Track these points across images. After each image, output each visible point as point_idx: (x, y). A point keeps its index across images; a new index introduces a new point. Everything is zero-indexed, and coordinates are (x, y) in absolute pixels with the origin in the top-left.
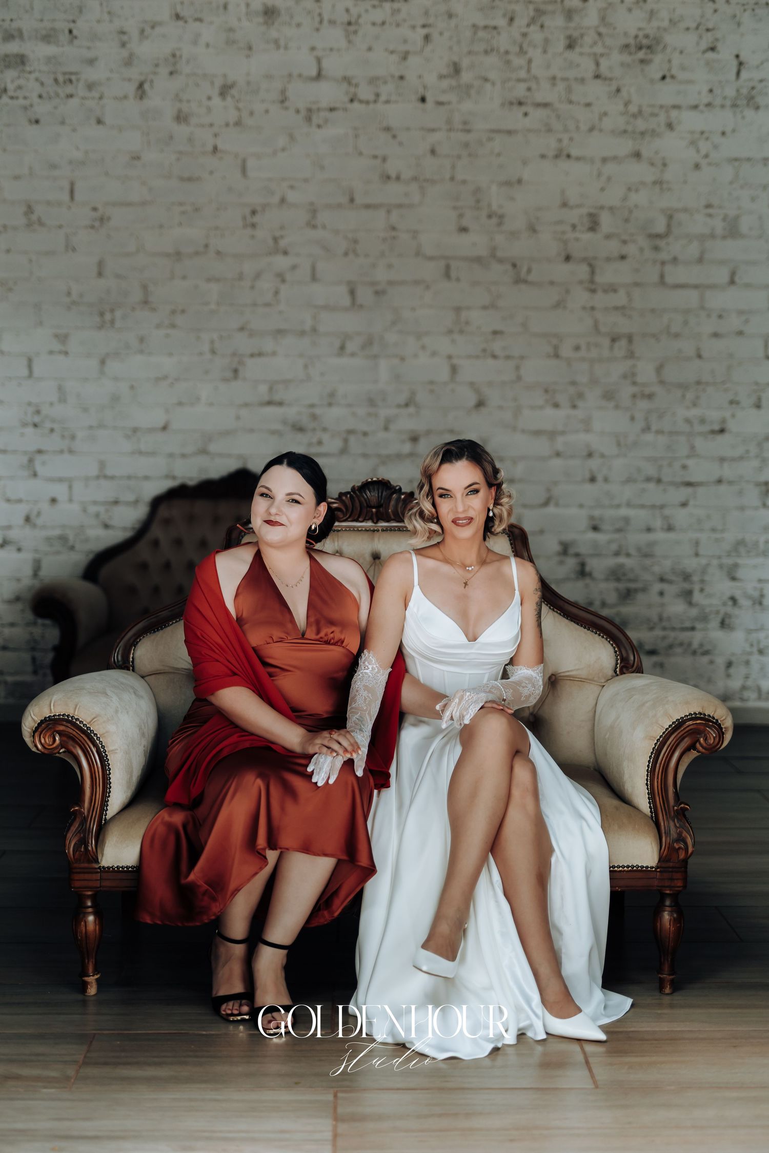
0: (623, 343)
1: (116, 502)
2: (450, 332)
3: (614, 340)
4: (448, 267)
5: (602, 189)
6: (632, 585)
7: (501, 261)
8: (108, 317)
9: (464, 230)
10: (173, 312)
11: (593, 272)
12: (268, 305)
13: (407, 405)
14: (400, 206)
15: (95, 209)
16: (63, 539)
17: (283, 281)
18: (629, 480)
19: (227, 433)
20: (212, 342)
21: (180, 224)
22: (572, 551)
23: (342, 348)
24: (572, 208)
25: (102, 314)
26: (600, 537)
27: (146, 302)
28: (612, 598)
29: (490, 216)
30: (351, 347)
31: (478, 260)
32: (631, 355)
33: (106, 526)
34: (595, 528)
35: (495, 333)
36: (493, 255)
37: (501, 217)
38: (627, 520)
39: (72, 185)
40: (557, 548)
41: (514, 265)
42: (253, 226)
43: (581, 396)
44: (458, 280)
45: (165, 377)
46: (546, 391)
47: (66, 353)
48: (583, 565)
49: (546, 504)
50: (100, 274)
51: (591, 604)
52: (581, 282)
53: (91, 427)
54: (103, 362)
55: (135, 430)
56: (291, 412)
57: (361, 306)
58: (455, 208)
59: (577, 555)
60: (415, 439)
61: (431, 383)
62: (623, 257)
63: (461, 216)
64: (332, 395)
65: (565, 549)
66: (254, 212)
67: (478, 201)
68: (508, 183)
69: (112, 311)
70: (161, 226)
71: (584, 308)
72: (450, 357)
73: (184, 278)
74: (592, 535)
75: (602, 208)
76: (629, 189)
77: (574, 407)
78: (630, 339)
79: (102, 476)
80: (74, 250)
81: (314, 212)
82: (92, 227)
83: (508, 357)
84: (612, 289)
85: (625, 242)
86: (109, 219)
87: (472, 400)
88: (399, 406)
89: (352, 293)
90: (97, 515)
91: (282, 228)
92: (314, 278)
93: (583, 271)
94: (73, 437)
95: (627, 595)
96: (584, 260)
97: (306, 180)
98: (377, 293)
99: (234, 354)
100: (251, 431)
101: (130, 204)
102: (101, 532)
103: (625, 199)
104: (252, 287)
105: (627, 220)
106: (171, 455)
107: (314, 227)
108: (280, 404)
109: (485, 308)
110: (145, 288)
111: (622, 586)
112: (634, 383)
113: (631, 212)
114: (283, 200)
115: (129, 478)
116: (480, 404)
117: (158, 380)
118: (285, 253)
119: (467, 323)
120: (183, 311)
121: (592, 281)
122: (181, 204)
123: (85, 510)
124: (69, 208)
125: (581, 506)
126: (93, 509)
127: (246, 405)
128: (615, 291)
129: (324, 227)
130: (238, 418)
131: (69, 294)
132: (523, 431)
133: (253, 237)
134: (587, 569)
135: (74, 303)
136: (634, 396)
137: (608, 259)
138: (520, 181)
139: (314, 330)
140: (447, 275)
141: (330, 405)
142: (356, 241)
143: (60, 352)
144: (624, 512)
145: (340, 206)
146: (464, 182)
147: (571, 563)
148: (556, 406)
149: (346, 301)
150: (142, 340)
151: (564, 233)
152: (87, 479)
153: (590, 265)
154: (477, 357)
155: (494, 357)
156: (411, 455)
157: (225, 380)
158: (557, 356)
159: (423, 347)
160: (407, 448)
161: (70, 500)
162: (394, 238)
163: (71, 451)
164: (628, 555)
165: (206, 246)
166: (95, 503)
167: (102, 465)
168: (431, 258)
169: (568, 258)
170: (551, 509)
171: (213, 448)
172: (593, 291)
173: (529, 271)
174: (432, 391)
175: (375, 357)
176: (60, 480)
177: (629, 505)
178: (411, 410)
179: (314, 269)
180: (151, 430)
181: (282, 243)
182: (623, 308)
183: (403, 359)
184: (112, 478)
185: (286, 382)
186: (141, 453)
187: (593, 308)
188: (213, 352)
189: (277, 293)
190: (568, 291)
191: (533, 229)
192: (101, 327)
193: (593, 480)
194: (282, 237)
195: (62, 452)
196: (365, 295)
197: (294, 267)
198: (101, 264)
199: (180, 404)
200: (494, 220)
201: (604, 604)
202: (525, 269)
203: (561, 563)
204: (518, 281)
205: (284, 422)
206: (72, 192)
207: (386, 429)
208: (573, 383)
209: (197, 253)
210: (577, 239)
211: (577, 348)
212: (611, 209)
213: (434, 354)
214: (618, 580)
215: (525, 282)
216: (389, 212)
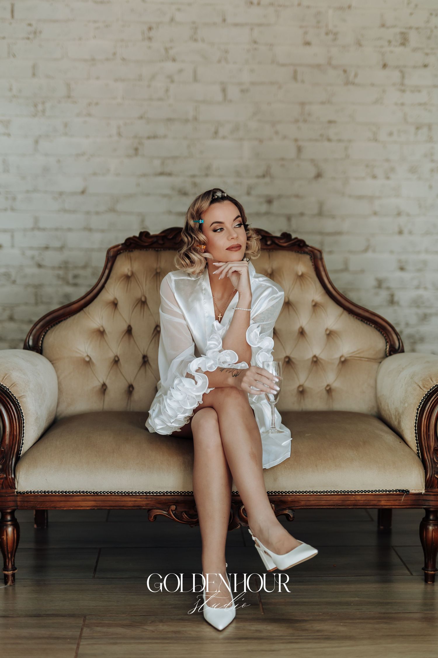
0: (425, 130)
1: (47, 248)
2: (297, 121)
3: (418, 128)
4: (295, 72)
5: (411, 14)
6: (428, 311)
7: (335, 67)
8: (40, 107)
9: (308, 44)
10: (90, 104)
11: (403, 77)
12: (160, 99)
13: (264, 176)
14: (260, 25)
15: (30, 25)
16: (7, 275)
17: (172, 81)
18: (427, 233)
19: (130, 196)
20: (119, 127)
21: (95, 37)
22: (384, 285)
23: (216, 133)
24: (388, 28)
25: (36, 106)
26: (405, 275)
27: (69, 97)
28: (413, 320)
29: (327, 34)
30: (222, 132)
31: (318, 66)
32: (430, 139)
33: (40, 266)
34: (402, 269)
35: (330, 122)
36: (329, 64)
37: (336, 34)
38: (425, 263)
39: (13, 6)
40: (374, 283)
41: (345, 71)
42: (150, 39)
43: (392, 170)
44: (303, 82)
45: (83, 154)
46: (367, 166)
47: (9, 135)
48: (392, 296)
49: (366, 250)
50: (34, 75)
51: (398, 324)
52: (394, 85)
53: (28, 192)
54: (37, 142)
55: (61, 194)
56: (177, 181)
57: (231, 101)
58: (301, 27)
59: (388, 288)
60: (270, 201)
61: (283, 159)
62: (425, 66)
63: (306, 33)
64: (208, 168)
65: (380, 284)
66: (150, 29)
67: (318, 22)
68: (341, 8)
69: (43, 103)
70: (80, 39)
71: (396, 104)
72: (296, 140)
73: (98, 78)
74: (399, 274)
75: (411, 28)
76: (431, 14)
77: (388, 178)
78: (430, 127)
79: (36, 228)
80: (14, 56)
81: (195, 29)
82: (28, 38)
83: (340, 141)
84: (417, 89)
85: (427, 54)
86: (40, 32)
87: (313, 173)
88: (258, 177)
89: (224, 90)
90: (33, 258)
91: (171, 41)
92: (195, 79)
93: (396, 75)
94: (14, 199)
95: (424, 318)
96: (397, 67)
97: (190, 4)
98: (242, 91)
99: (135, 137)
100: (148, 194)
101: (56, 21)
102: (36, 270)
103: (428, 22)
104: (149, 86)
105: (429, 38)
106: (88, 213)
107: (196, 40)
108: (170, 174)
109: (323, 103)
110: (68, 86)
111: (421, 311)
112: (433, 161)
113: (432, 31)
114: (172, 20)
115: (57, 229)
116: (319, 176)
117: (78, 155)
118: (174, 60)
119: (309, 114)
120: (97, 104)
121: (402, 84)
122: (95, 22)
123: (23, 254)
124: (11, 24)
125: (392, 252)
126: (29, 253)
127: (144, 175)
128: (419, 91)
129: (203, 40)
130: (138, 185)
131: (11, 90)
132: (350, 196)
133: (150, 47)
134: (396, 299)
135: (14, 96)
136: (432, 171)
137: (415, 67)
138: (350, 7)
139: (195, 119)
140: (295, 78)
141: (207, 175)
142: (227, 52)
143: (4, 134)
144: (423, 256)
145: (215, 24)
146: (308, 7)
147: (384, 294)
148: (374, 177)
149: (220, 97)
150: (66, 125)
151: (382, 47)
152: (25, 230)
153: (401, 72)
154: (316, 140)
155: (329, 140)
156: (267, 214)
157: (129, 156)
158: (376, 140)
159: (277, 133)
160: (264, 208)
161: (13, 246)
162: (256, 49)
163: (13, 209)
164: (425, 288)
165: (114, 54)
166: (31, 248)
167: (36, 220)
168: (283, 65)
169: (385, 66)
170: (369, 255)
171: (119, 207)
172: (403, 91)
173: (356, 75)
174: (283, 166)
175: (241, 139)
176: (5, 231)
177: (427, 251)
178: (267, 180)
179: (195, 72)
180: (73, 194)
181: (172, 52)
182: (425, 104)
183: (261, 141)
184: (44, 230)
185: (175, 158)
186: (65, 211)
187: (403, 104)
188: (119, 134)
189: (167, 91)
190: (384, 91)
191: (359, 44)
192: (35, 116)
193: (401, 232)
194: (171, 48)
195: (6, 210)
196: (233, 92)
197: (181, 71)
198: (34, 67)
199: (95, 174)
200: (331, 37)
201: (407, 325)
202: (352, 75)
203: (377, 294)
204: (347, 83)
205: (173, 188)
206: (12, 12)
207: (248, 194)
208: (388, 160)
209: (107, 59)
210: (391, 52)
211: (391, 134)
212: (417, 29)
213: (285, 137)
214: (418, 307)
215: (353, 84)
216: (252, 29)
